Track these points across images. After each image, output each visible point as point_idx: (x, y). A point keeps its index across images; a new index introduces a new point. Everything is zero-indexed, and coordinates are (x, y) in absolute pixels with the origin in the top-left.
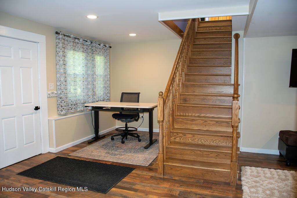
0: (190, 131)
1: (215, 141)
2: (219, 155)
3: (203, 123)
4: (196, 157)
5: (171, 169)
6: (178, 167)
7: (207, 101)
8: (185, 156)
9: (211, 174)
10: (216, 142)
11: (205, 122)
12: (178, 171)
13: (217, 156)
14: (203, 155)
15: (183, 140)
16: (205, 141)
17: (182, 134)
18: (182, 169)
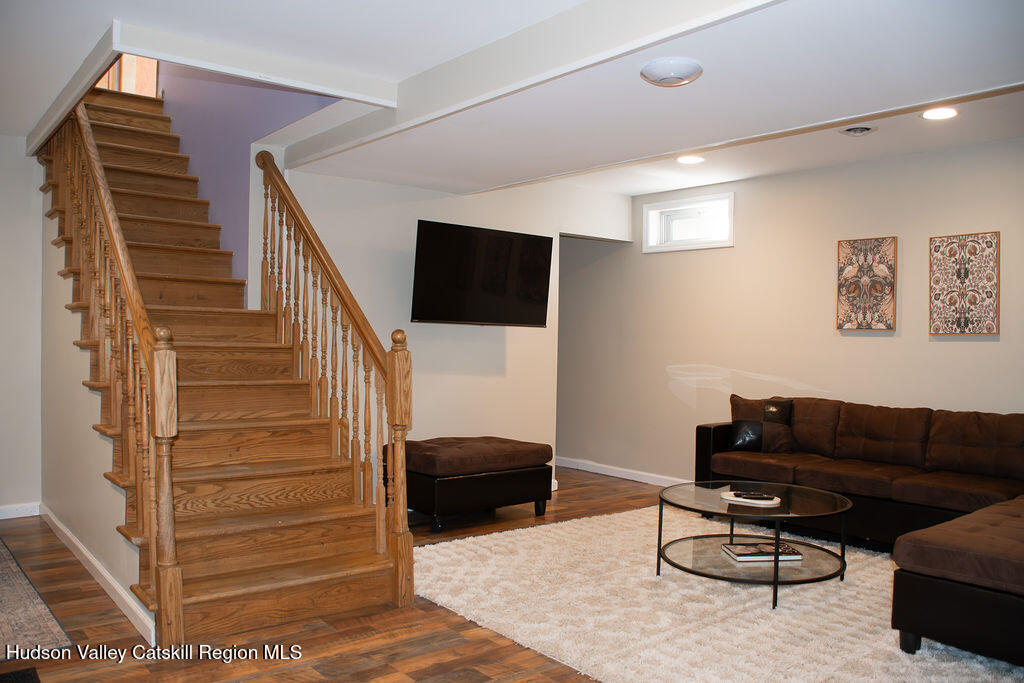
0: (191, 473)
1: (292, 494)
2: (329, 530)
3: (229, 441)
4: (259, 556)
5: (206, 616)
6: (228, 600)
7: (201, 368)
8: (222, 562)
9: (339, 591)
10: (296, 494)
11: (235, 436)
12: (232, 614)
13: (323, 535)
14: (282, 541)
15: (185, 508)
16: (262, 499)
17: (182, 489)
18: (245, 605)
